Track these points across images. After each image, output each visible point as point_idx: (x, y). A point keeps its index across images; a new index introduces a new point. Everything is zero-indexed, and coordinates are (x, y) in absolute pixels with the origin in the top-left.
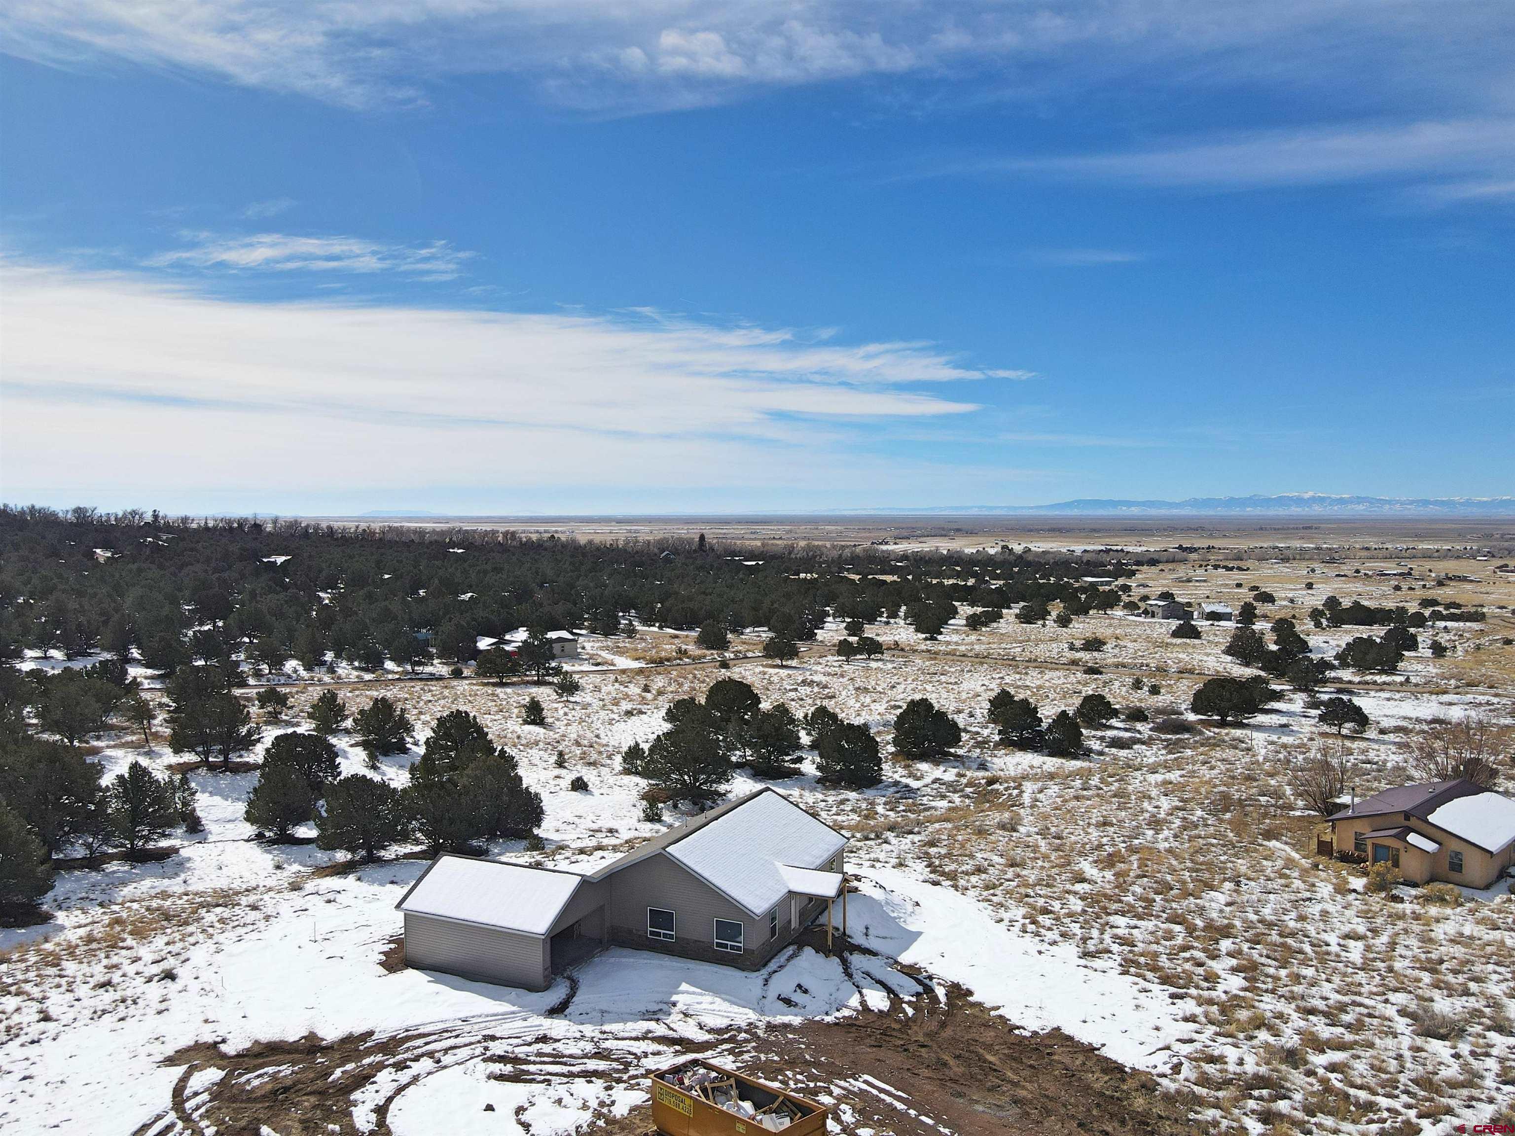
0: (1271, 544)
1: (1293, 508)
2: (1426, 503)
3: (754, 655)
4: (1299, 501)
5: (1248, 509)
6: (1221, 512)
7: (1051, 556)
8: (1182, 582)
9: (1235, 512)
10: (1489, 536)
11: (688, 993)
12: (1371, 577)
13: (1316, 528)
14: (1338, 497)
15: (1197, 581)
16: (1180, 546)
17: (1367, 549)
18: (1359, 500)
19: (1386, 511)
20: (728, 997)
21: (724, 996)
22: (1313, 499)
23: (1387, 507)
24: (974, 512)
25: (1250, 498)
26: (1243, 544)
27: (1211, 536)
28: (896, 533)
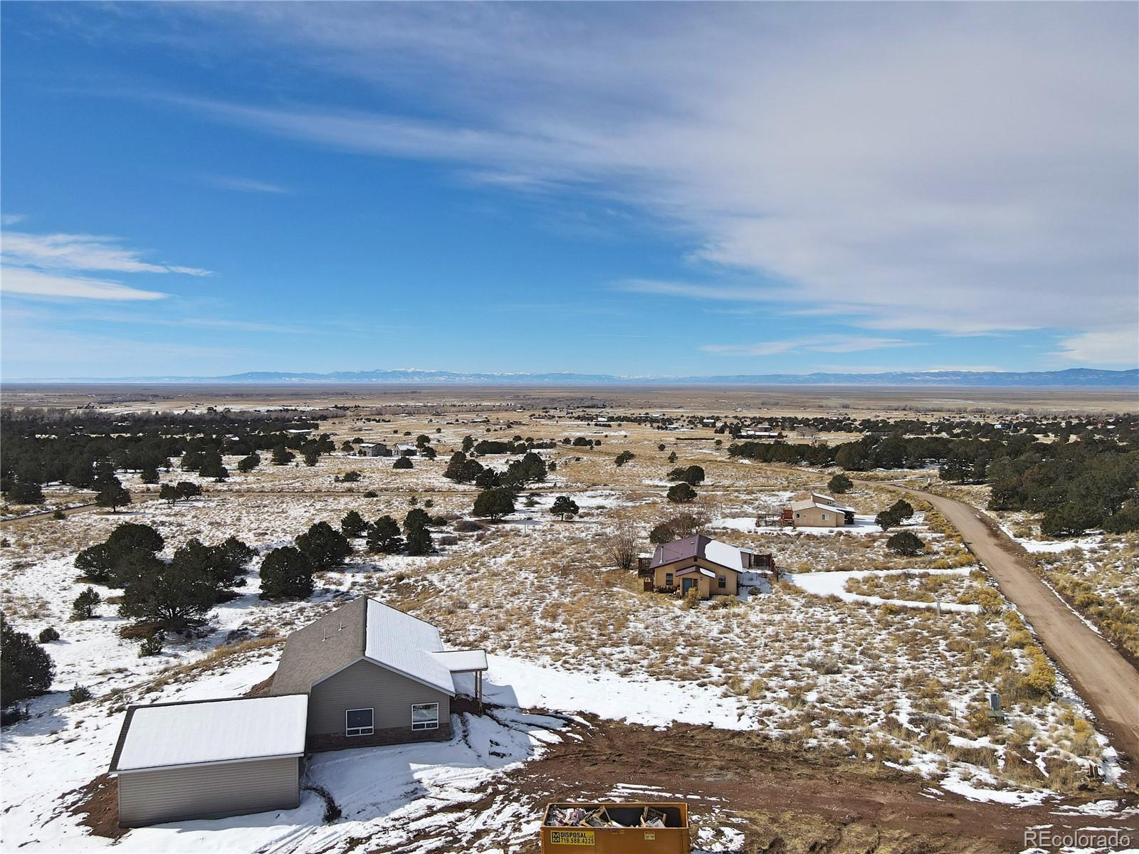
0: (396, 404)
1: (401, 379)
2: (480, 376)
3: (75, 506)
4: (405, 374)
5: (374, 380)
6: (355, 381)
7: (249, 414)
8: (356, 431)
9: (365, 381)
10: (517, 397)
11: (420, 770)
12: (467, 424)
13: (419, 393)
14: (429, 371)
15: (366, 430)
16: (336, 405)
17: (454, 406)
18: (442, 374)
19: (457, 381)
20: (455, 764)
21: (451, 764)
22: (414, 373)
23: (457, 378)
24: (166, 381)
25: (374, 372)
26: (378, 404)
27: (354, 399)
28: (99, 399)
